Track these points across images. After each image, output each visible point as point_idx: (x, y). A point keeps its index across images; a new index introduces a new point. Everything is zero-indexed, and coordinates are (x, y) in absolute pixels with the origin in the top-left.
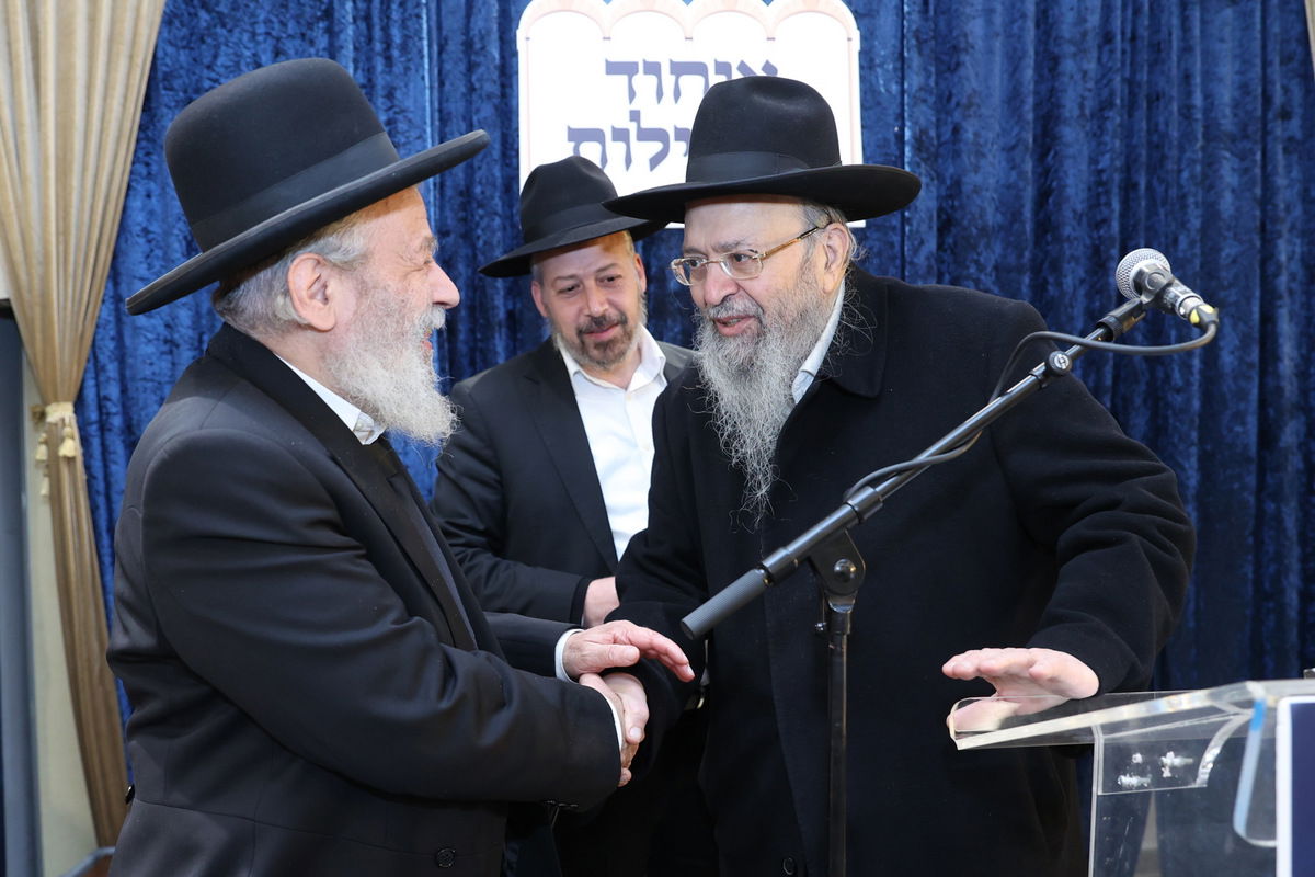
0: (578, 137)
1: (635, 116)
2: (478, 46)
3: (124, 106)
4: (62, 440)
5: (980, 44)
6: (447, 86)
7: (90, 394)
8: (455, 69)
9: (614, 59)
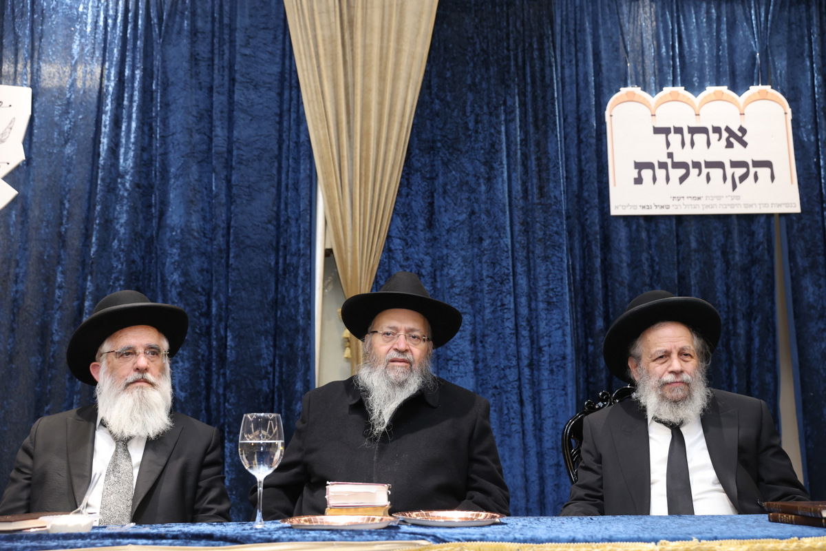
0: (640, 166)
1: (670, 155)
2: (584, 119)
3: (397, 147)
6: (569, 140)
8: (572, 131)
9: (658, 126)
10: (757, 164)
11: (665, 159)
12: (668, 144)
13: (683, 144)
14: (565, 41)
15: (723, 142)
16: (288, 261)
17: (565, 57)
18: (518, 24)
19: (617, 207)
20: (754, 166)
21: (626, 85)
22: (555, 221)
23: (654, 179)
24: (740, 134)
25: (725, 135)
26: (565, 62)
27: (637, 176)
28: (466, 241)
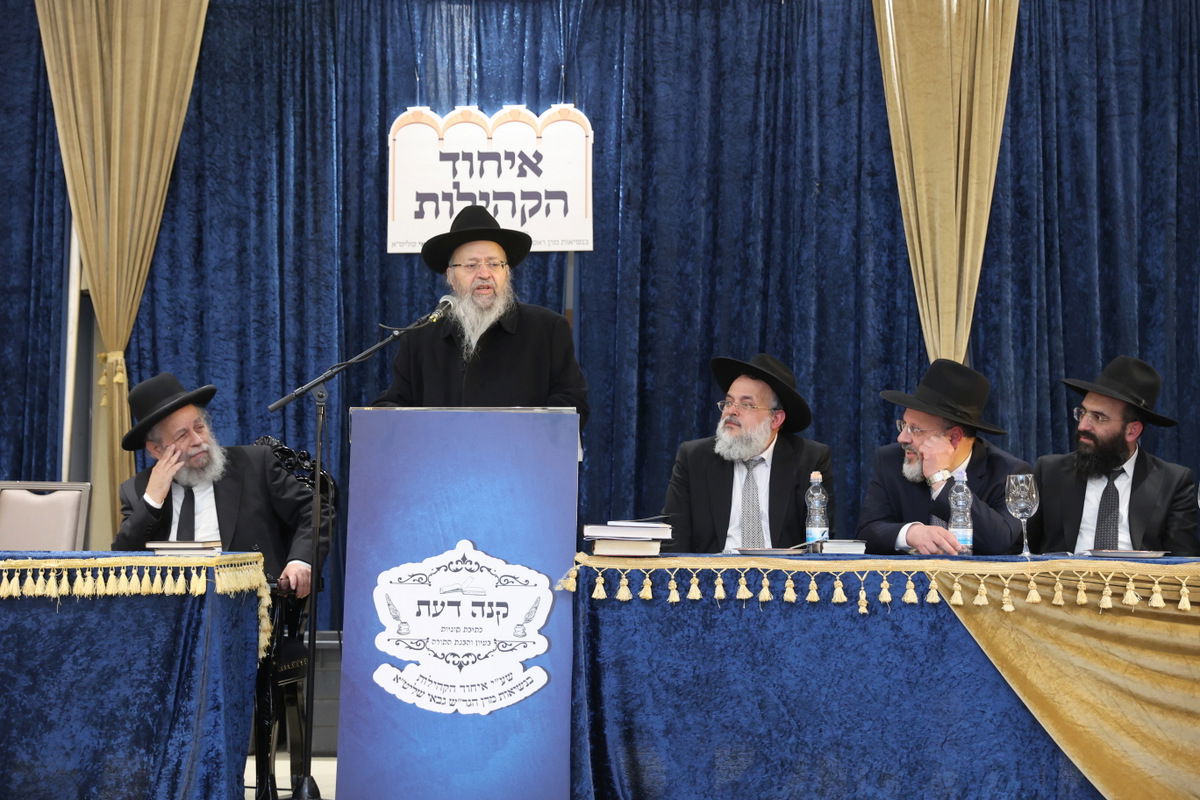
0: (422, 198)
1: (456, 185)
2: (366, 144)
3: (159, 177)
4: (116, 372)
5: (671, 137)
6: (348, 167)
7: (134, 347)
8: (352, 157)
9: (446, 150)
10: (551, 195)
11: (450, 189)
12: (455, 172)
13: (471, 172)
14: (349, 52)
15: (516, 170)
16: (41, 304)
17: (349, 71)
18: (298, 32)
19: (394, 244)
20: (547, 198)
21: (414, 104)
22: (329, 259)
23: (437, 213)
24: (534, 161)
25: (518, 161)
26: (348, 77)
27: (418, 209)
28: (233, 281)
